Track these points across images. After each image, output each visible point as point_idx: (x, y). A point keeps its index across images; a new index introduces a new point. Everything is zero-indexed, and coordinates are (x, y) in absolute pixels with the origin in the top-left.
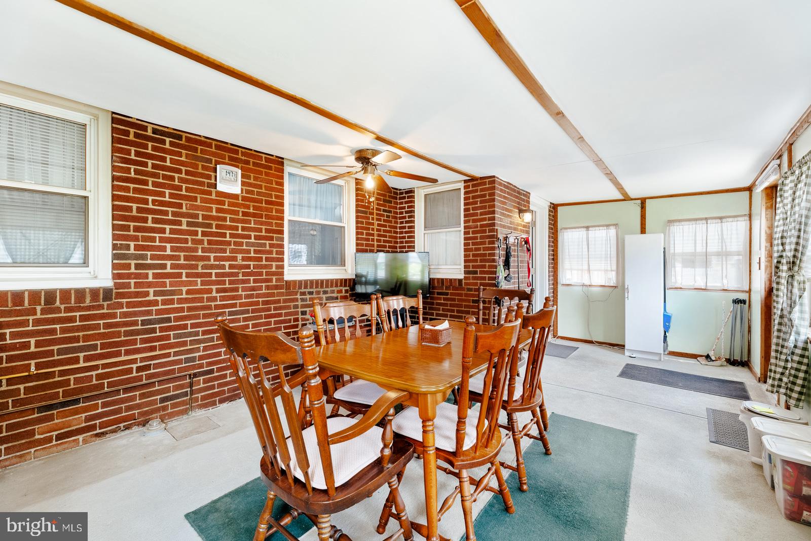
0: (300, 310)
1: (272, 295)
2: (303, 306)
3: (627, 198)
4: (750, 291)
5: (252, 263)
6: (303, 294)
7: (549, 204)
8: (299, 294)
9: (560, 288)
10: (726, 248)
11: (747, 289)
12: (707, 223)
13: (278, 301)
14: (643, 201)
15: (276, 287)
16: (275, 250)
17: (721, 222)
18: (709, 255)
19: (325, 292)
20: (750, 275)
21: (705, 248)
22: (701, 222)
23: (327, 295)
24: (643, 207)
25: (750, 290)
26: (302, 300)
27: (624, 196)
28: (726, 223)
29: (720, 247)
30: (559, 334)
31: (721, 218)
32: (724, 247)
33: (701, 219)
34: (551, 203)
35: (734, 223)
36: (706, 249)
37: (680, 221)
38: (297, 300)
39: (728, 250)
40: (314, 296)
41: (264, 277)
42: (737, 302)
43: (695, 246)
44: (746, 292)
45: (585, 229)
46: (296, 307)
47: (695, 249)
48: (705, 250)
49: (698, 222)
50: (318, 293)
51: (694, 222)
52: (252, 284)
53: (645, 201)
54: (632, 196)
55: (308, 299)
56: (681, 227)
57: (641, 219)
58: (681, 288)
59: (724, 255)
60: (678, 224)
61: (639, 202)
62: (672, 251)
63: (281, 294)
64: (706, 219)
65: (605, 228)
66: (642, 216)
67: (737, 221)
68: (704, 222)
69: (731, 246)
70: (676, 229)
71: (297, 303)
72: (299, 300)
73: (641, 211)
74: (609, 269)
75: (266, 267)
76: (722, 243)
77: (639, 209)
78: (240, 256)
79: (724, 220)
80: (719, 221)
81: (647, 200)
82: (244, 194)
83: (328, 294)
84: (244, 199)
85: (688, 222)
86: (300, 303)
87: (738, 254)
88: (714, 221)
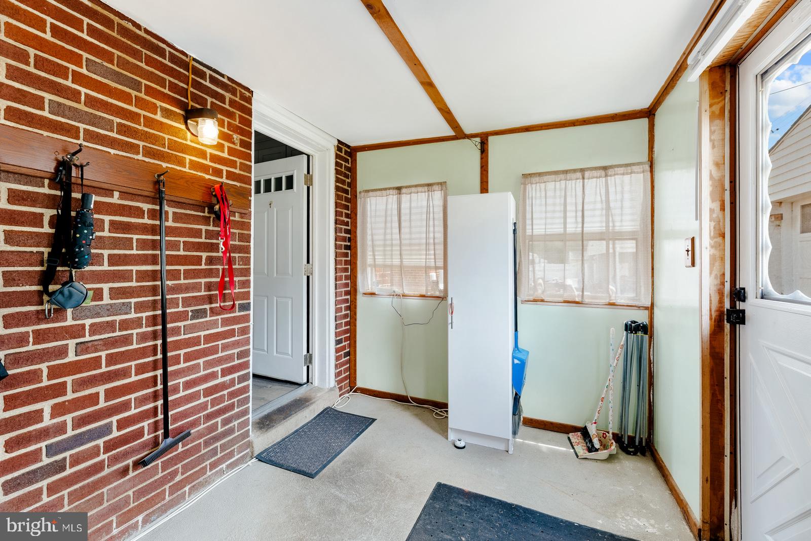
3: (459, 134)
4: (651, 309)
7: (336, 143)
9: (361, 300)
10: (614, 226)
11: (648, 304)
12: (583, 178)
14: (484, 139)
17: (606, 176)
18: (586, 240)
20: (653, 276)
21: (580, 225)
22: (574, 176)
24: (484, 150)
25: (652, 304)
27: (455, 131)
28: (613, 178)
29: (604, 224)
30: (359, 384)
31: (605, 168)
32: (611, 224)
33: (575, 171)
34: (339, 141)
35: (627, 178)
36: (583, 227)
37: (540, 174)
39: (617, 229)
42: (632, 328)
43: (565, 223)
44: (646, 308)
45: (395, 192)
47: (565, 227)
48: (579, 230)
49: (569, 176)
51: (562, 176)
53: (487, 140)
54: (468, 130)
56: (543, 185)
57: (482, 174)
58: (542, 301)
59: (609, 236)
60: (537, 179)
61: (478, 140)
62: (529, 232)
64: (582, 170)
65: (426, 188)
66: (482, 167)
67: (631, 173)
68: (579, 175)
69: (621, 221)
70: (535, 190)
73: (482, 159)
74: (433, 264)
76: (607, 216)
77: (478, 154)
79: (610, 172)
80: (603, 173)
81: (491, 138)
85: (553, 177)
87: (632, 236)
88: (595, 173)
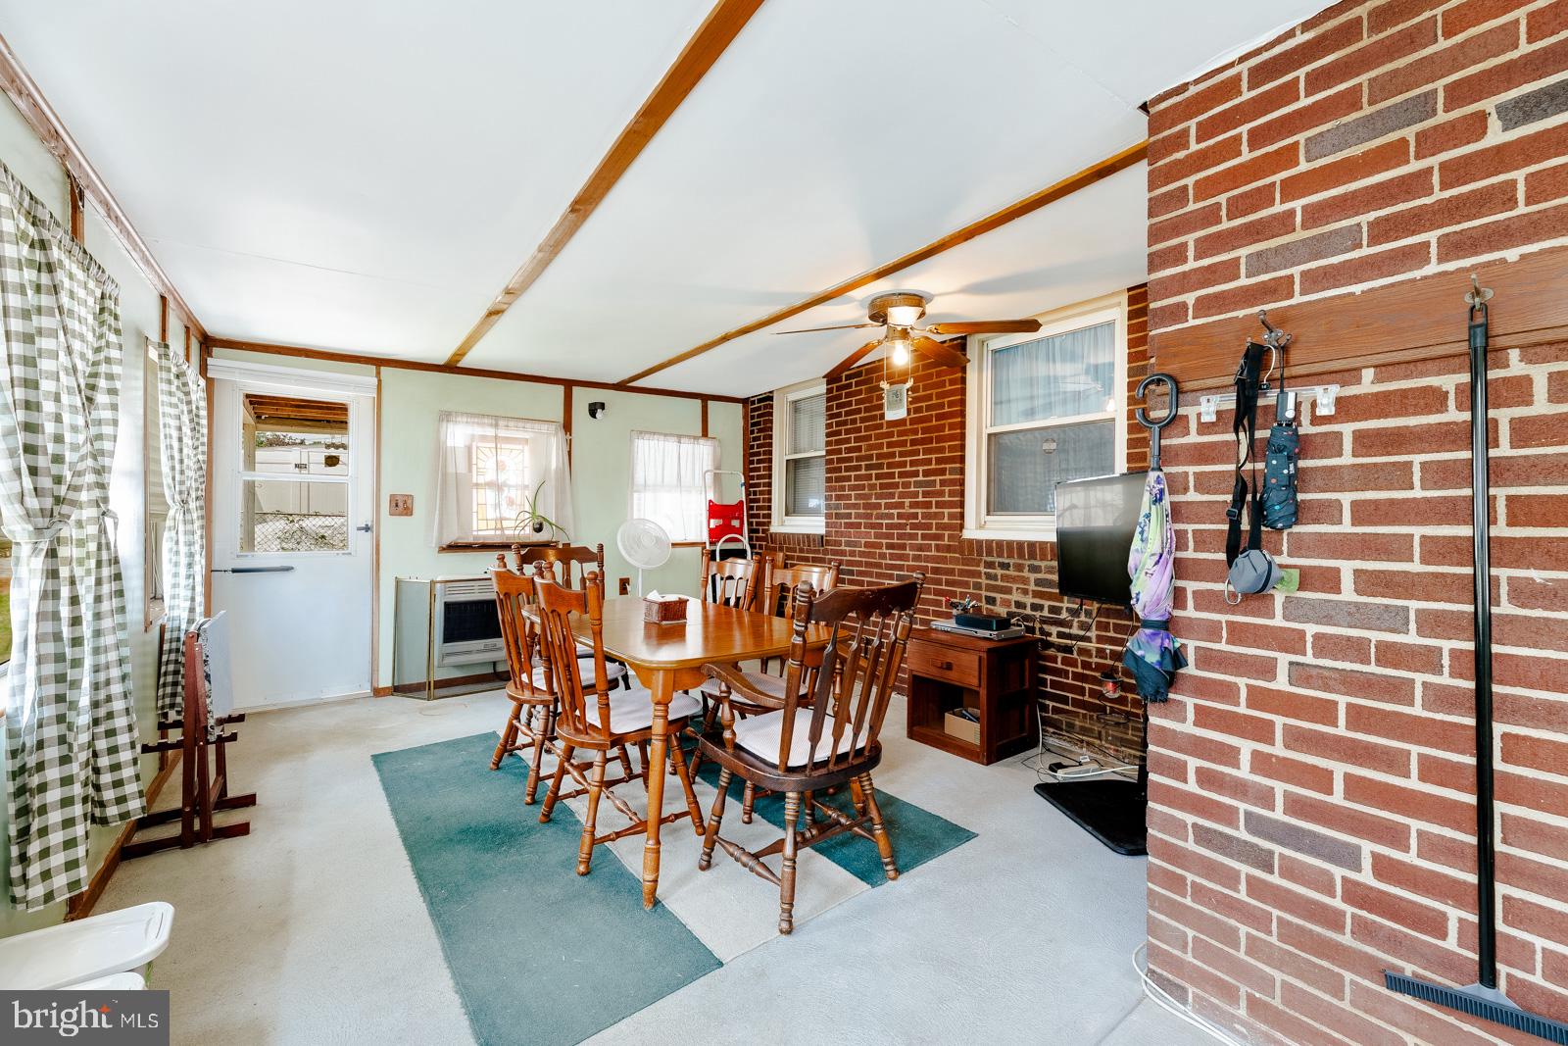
0: (984, 593)
1: (944, 560)
2: (989, 588)
5: (919, 511)
6: (990, 565)
8: (982, 564)
13: (951, 572)
15: (949, 549)
16: (947, 489)
19: (1034, 569)
23: (1039, 576)
26: (989, 576)
38: (978, 574)
40: (1012, 572)
41: (934, 531)
46: (978, 586)
50: (1019, 567)
52: (920, 542)
55: (999, 577)
63: (953, 561)
71: (979, 580)
72: (983, 577)
75: (936, 516)
78: (907, 501)
82: (913, 416)
83: (1040, 572)
84: (913, 421)
86: (984, 581)
